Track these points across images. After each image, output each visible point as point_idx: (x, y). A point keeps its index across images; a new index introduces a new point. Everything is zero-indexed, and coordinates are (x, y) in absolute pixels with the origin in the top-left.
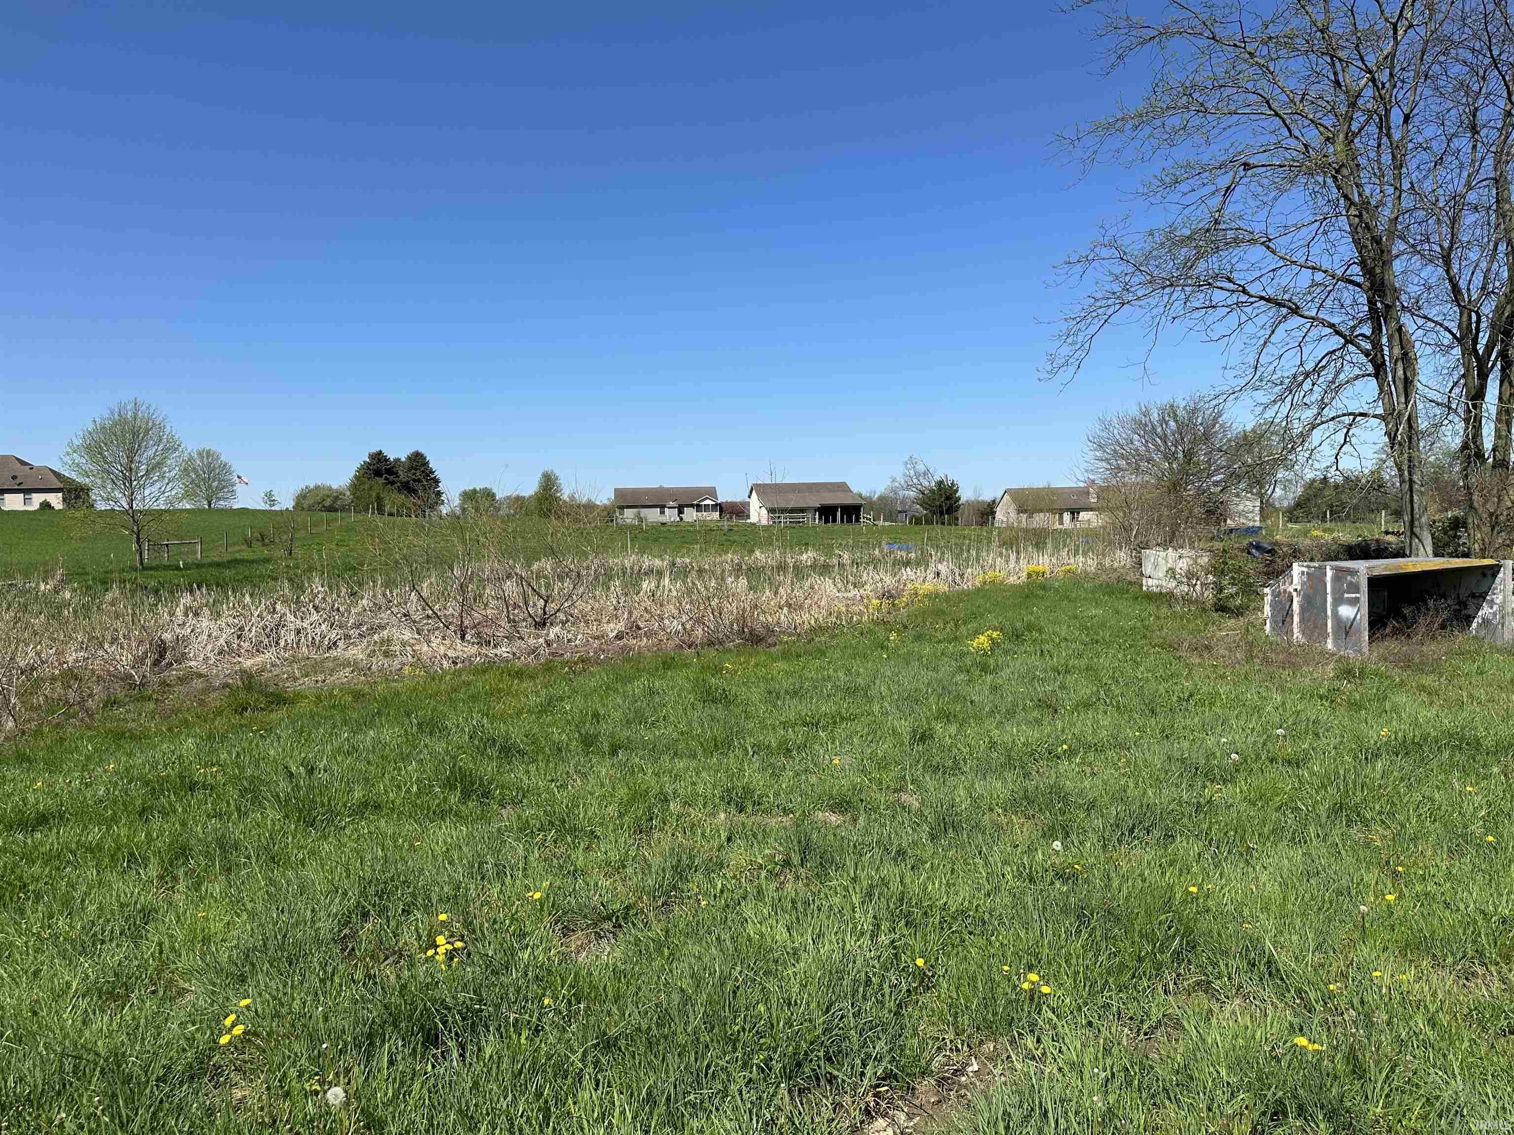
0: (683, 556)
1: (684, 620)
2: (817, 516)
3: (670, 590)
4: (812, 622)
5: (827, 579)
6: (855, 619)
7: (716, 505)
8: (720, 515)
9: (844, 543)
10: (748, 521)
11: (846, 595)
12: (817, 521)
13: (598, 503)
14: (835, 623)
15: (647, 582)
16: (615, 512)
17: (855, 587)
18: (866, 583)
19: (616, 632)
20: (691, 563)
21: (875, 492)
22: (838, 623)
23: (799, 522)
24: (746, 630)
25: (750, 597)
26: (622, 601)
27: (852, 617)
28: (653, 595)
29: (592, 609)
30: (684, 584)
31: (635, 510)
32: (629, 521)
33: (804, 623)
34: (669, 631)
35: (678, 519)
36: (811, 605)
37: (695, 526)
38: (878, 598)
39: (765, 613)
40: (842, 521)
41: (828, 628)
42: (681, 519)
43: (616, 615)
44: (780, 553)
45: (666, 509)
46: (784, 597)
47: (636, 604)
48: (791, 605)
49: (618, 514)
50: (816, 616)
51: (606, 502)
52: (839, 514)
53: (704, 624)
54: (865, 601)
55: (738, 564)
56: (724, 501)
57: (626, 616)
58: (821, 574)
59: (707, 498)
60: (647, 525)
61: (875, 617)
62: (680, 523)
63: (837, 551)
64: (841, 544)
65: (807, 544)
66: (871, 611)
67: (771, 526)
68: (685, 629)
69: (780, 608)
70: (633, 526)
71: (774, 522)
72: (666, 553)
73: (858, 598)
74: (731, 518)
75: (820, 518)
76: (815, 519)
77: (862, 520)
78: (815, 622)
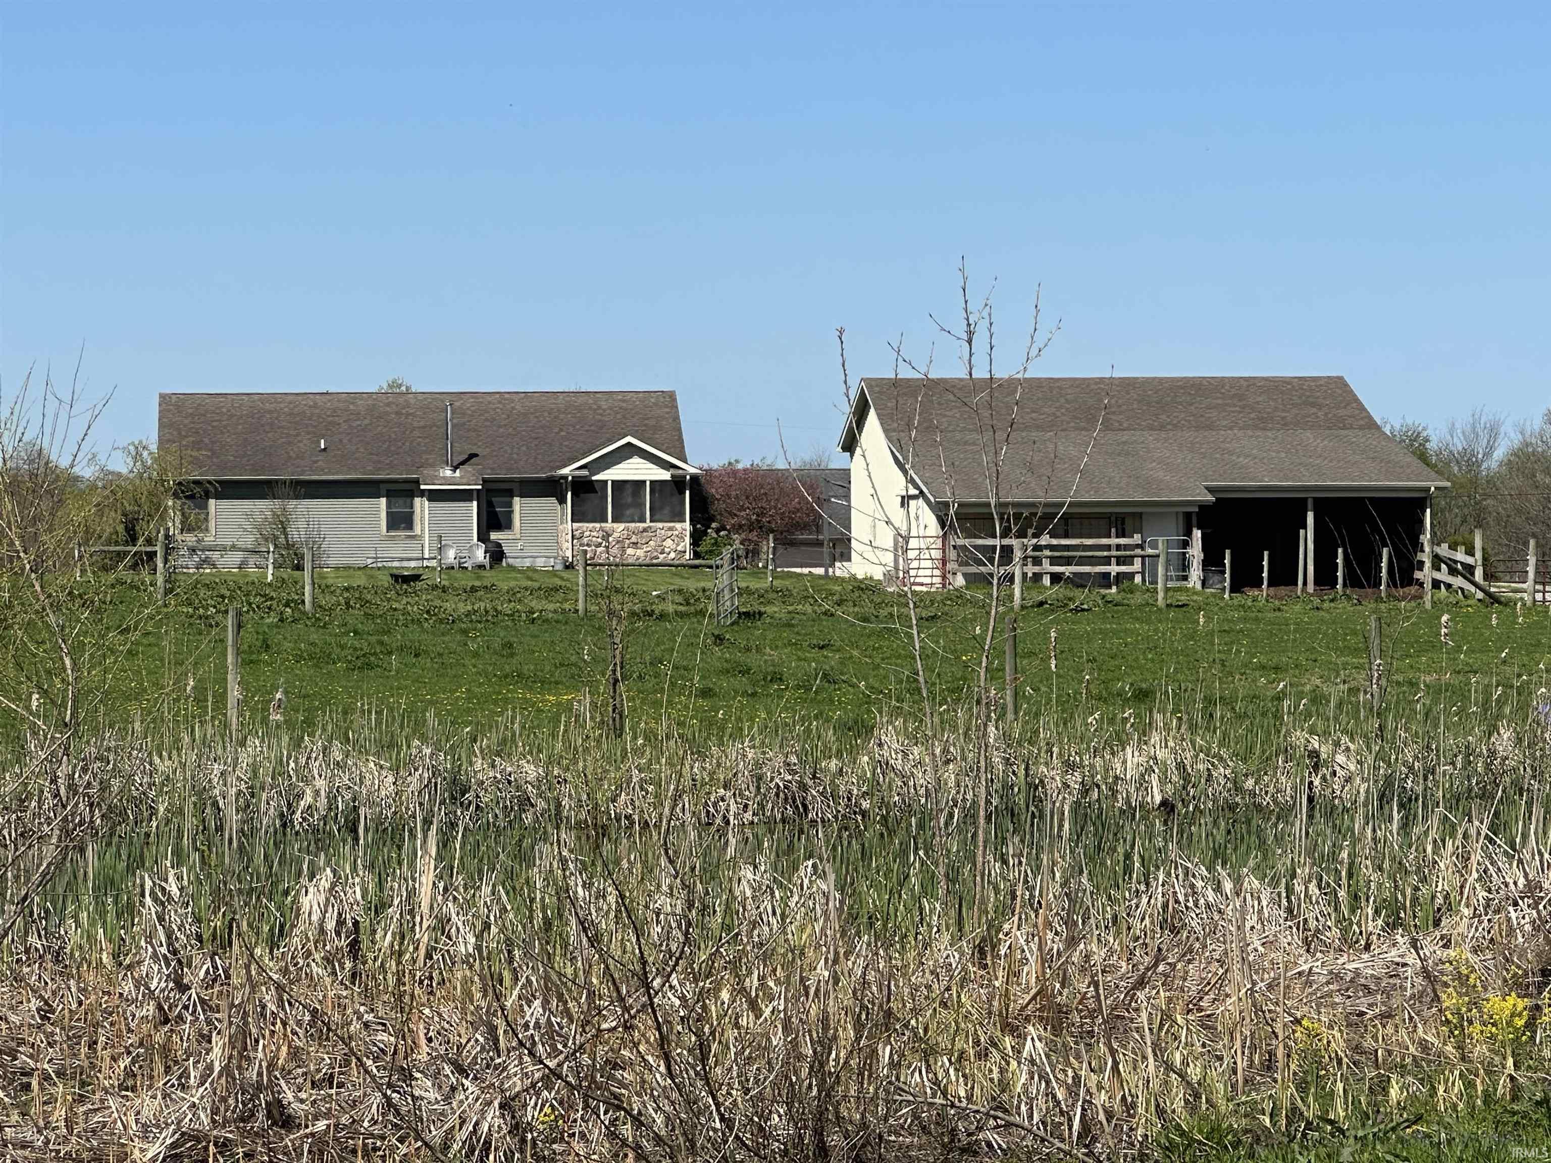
0: (503, 749)
1: (516, 1084)
2: (1196, 551)
3: (442, 924)
4: (1177, 1103)
5: (1252, 882)
6: (1394, 1092)
7: (678, 483)
8: (697, 538)
9: (1335, 691)
10: (840, 570)
11: (1350, 963)
12: (1196, 574)
13: (86, 471)
14: (1294, 1113)
15: (326, 878)
16: (157, 511)
17: (1393, 924)
18: (1449, 906)
19: (168, 1137)
20: (547, 783)
21: (1494, 432)
22: (1311, 1111)
23: (1105, 580)
24: (834, 1139)
25: (856, 965)
26: (197, 975)
27: (1383, 1086)
28: (354, 946)
29: (46, 1012)
30: (513, 892)
31: (262, 508)
32: (229, 562)
33: (1129, 1107)
34: (435, 1135)
35: (480, 555)
36: (1167, 1016)
37: (568, 591)
38: (1519, 986)
39: (929, 1054)
40: (1325, 577)
41: (1259, 1136)
42: (497, 555)
43: (166, 1050)
44: (1006, 736)
45: (421, 506)
46: (1030, 972)
47: (269, 998)
48: (1062, 1012)
49: (173, 525)
50: (1194, 1072)
51: (121, 465)
52: (1308, 537)
53: (616, 1104)
54: (1450, 1000)
55: (786, 795)
56: (716, 462)
57: (217, 1053)
58: (1218, 856)
59: (629, 451)
60: (321, 587)
61: (1503, 1087)
62: (490, 577)
63: (1299, 737)
64: (1318, 699)
65: (1143, 696)
66: (1480, 1050)
67: (958, 596)
68: (516, 1129)
69: (1009, 1028)
70: (259, 588)
71: (977, 580)
72: (419, 730)
73: (1413, 983)
74: (753, 553)
75: (1211, 561)
76: (1184, 565)
77: (1426, 574)
78: (1191, 1107)
